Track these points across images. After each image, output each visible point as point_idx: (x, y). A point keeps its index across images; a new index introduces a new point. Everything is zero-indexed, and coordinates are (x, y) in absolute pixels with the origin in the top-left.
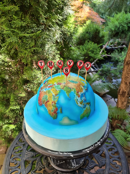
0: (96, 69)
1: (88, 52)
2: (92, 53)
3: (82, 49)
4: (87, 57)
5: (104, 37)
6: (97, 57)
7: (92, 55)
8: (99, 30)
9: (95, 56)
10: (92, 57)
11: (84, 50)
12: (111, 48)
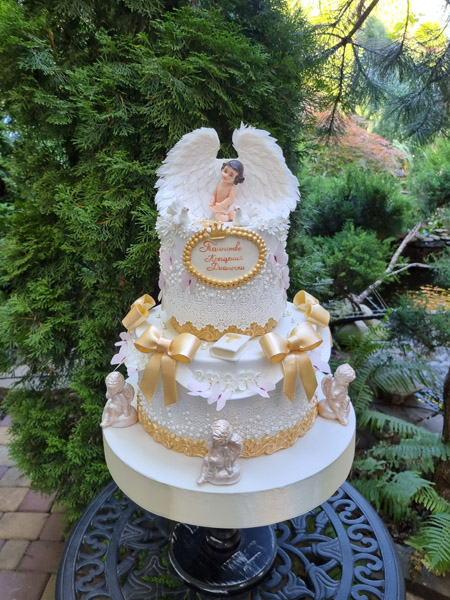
0: (379, 310)
1: (347, 259)
2: (361, 263)
3: (329, 249)
4: (343, 274)
5: (401, 214)
6: (376, 273)
7: (361, 269)
8: (384, 192)
9: (369, 270)
10: (361, 276)
11: (333, 253)
12: (437, 238)
